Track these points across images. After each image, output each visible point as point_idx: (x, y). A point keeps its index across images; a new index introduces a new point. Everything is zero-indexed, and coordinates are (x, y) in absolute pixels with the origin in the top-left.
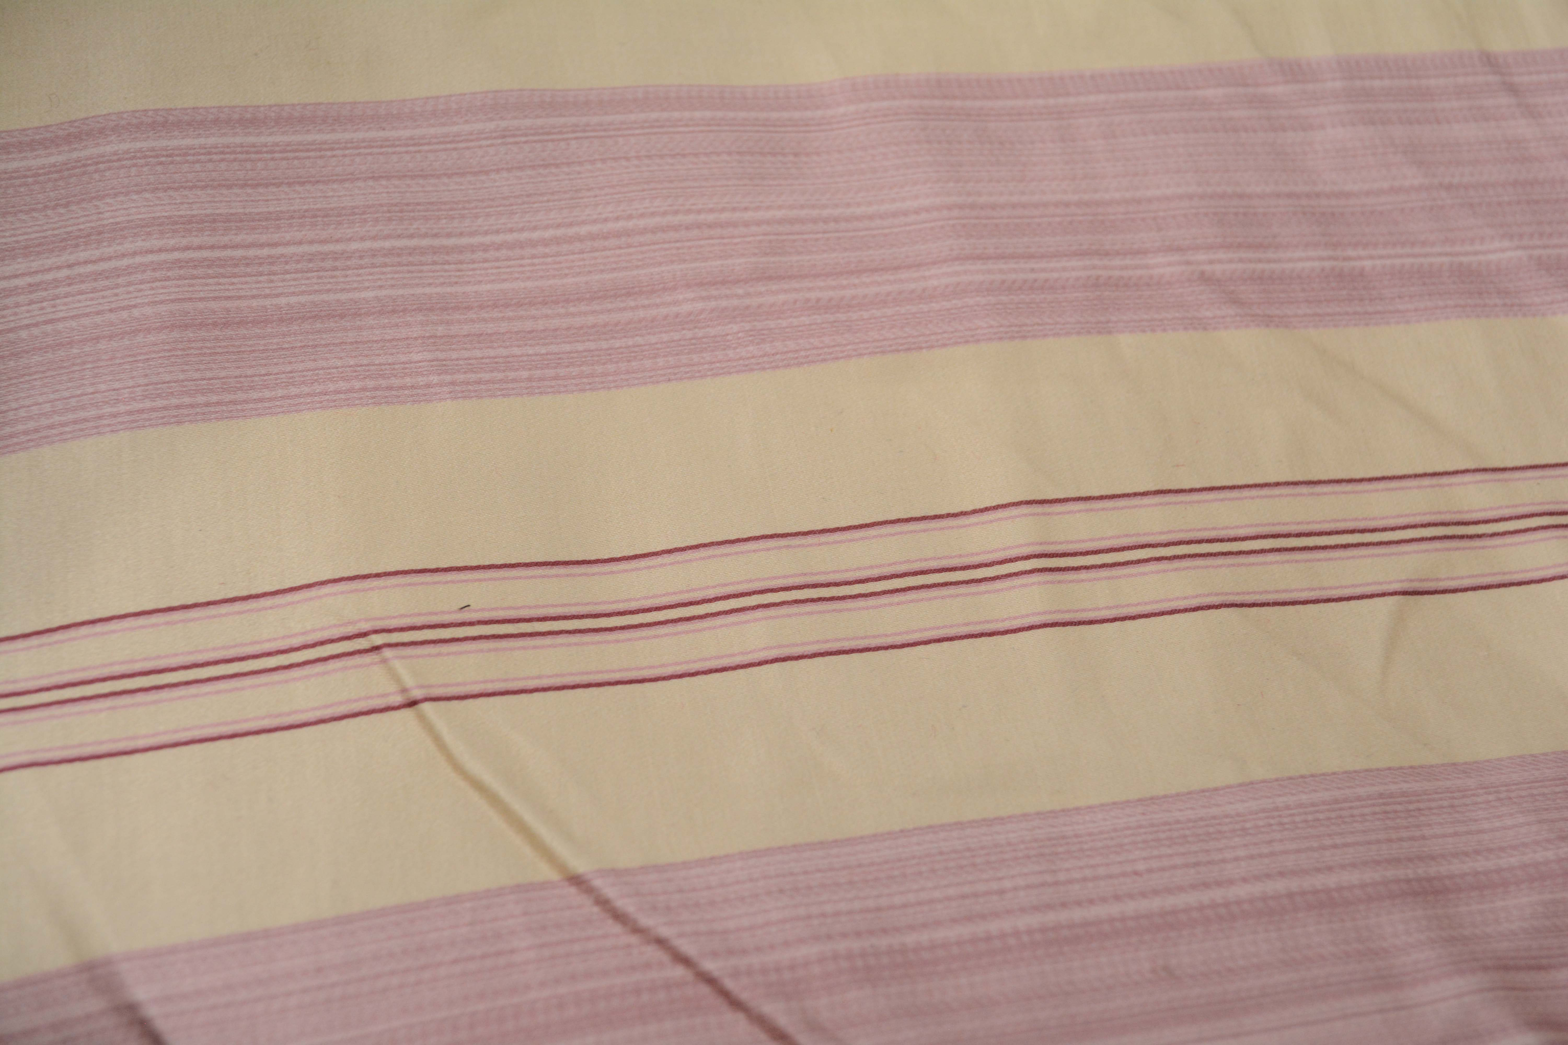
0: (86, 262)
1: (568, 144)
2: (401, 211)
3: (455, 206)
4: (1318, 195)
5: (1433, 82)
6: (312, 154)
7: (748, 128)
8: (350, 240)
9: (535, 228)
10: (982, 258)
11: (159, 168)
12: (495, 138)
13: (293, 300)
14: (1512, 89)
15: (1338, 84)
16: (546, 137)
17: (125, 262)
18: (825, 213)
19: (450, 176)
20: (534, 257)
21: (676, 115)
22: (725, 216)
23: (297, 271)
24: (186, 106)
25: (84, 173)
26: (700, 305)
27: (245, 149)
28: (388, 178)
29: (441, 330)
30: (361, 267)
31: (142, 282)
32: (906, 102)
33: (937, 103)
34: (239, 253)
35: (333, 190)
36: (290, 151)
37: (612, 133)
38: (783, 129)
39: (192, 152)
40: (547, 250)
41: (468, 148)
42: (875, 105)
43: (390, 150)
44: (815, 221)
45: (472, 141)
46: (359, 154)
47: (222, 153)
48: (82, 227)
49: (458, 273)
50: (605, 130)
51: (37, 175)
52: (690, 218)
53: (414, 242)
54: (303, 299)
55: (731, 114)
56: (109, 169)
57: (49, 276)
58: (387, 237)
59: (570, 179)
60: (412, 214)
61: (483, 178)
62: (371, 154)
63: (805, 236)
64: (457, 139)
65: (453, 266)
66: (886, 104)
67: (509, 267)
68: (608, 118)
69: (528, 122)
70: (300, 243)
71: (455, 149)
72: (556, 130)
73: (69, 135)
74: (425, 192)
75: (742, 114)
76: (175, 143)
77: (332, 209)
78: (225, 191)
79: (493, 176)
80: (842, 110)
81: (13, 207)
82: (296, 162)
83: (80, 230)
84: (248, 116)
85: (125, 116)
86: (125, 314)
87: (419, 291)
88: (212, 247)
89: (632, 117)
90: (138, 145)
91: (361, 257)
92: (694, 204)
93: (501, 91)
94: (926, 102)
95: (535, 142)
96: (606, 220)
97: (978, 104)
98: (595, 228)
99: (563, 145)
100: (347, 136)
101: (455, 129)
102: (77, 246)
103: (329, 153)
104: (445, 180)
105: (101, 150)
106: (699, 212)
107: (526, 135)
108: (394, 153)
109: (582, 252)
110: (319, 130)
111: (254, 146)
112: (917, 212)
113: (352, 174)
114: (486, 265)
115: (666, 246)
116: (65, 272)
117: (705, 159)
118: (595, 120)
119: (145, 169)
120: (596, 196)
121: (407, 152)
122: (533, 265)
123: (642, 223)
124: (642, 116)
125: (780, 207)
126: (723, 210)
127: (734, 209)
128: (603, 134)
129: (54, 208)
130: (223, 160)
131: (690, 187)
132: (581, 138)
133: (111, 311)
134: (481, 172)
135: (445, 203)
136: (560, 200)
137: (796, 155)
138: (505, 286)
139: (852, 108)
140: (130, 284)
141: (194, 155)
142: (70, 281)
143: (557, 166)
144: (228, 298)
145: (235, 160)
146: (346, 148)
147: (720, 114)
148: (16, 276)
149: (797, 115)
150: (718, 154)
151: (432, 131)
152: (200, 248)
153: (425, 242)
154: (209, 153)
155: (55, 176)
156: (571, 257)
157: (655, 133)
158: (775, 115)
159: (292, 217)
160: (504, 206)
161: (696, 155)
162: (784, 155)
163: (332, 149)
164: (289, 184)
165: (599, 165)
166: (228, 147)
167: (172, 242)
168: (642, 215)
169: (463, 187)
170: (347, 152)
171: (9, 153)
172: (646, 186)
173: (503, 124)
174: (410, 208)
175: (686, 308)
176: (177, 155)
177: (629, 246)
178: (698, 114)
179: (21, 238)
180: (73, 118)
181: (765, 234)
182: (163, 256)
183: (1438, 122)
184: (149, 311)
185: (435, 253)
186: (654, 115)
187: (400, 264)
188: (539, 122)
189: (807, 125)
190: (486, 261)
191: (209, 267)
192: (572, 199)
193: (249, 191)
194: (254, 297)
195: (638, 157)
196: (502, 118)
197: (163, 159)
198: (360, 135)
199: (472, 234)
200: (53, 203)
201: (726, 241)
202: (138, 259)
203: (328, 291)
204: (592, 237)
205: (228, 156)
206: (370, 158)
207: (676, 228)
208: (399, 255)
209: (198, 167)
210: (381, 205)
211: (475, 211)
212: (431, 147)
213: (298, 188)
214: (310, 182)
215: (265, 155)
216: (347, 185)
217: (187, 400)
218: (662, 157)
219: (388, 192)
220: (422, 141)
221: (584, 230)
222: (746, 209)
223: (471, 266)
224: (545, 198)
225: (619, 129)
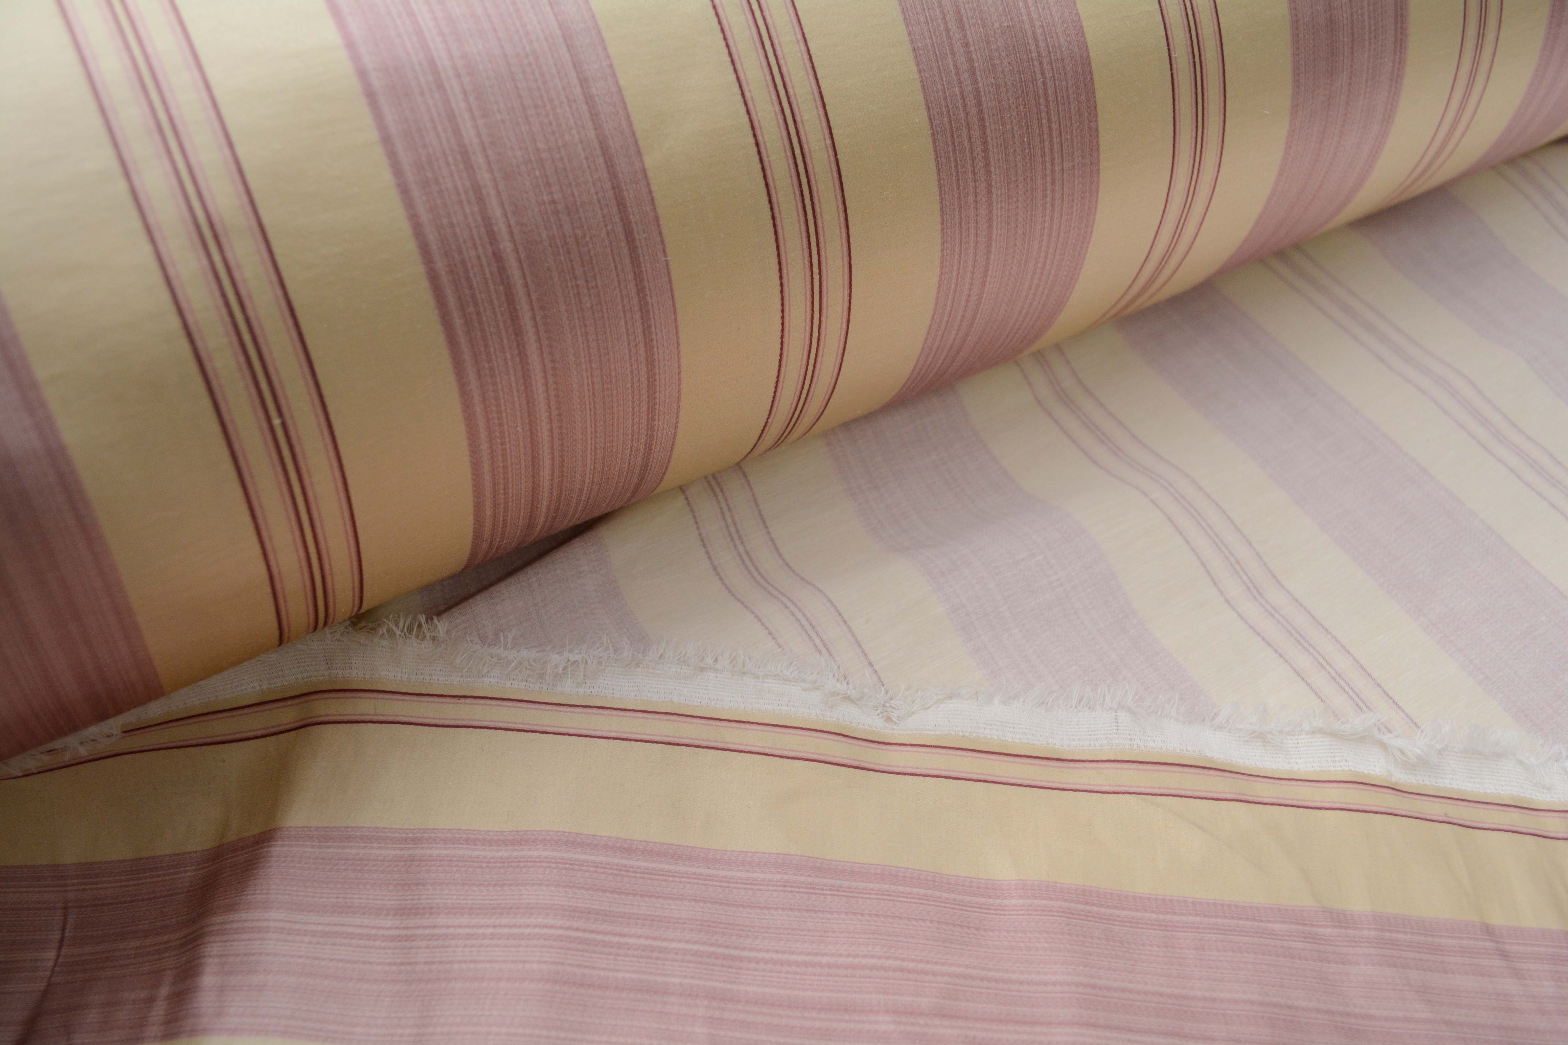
0: (505, 926)
1: (825, 898)
2: (709, 926)
3: (744, 928)
4: (1348, 1015)
5: (1443, 941)
6: (660, 877)
7: (947, 905)
8: (672, 940)
9: (793, 953)
10: (1095, 1026)
11: (564, 872)
12: (779, 886)
13: (627, 975)
14: (1505, 955)
15: (1373, 933)
16: (812, 891)
17: (528, 931)
18: (990, 974)
19: (744, 907)
20: (788, 972)
21: (901, 888)
22: (920, 966)
23: (634, 956)
24: (589, 833)
25: (517, 867)
26: (892, 1027)
27: (619, 867)
28: (705, 902)
29: (717, 1014)
30: (676, 960)
31: (535, 946)
32: (1059, 903)
33: (1081, 907)
34: (599, 937)
35: (669, 904)
36: (647, 874)
37: (856, 895)
38: (971, 909)
39: (586, 864)
40: (798, 970)
41: (760, 890)
42: (1036, 902)
43: (710, 883)
44: (982, 979)
45: (763, 885)
46: (689, 883)
47: (605, 868)
48: (508, 902)
49: (737, 976)
50: (851, 892)
51: (489, 862)
52: (898, 963)
53: (712, 949)
54: (634, 976)
55: (938, 894)
56: (533, 867)
57: (480, 931)
58: (696, 943)
59: (822, 923)
60: (715, 929)
61: (766, 912)
62: (697, 884)
63: (974, 989)
64: (755, 882)
65: (734, 970)
66: (1044, 902)
67: (771, 977)
68: (854, 884)
69: (802, 879)
70: (640, 937)
71: (752, 889)
72: (820, 887)
73: (514, 840)
74: (726, 915)
75: (945, 895)
76: (577, 856)
77: (665, 917)
78: (601, 894)
79: (772, 912)
80: (1013, 902)
81: (470, 880)
82: (649, 881)
83: (506, 904)
84: (626, 846)
85: (551, 833)
86: (520, 966)
87: (709, 983)
88: (584, 930)
89: (871, 886)
90: (554, 854)
91: (676, 954)
92: (901, 954)
93: (789, 855)
94: (1073, 905)
95: (805, 893)
96: (841, 955)
97: (1109, 911)
98: (832, 960)
99: (822, 898)
100: (685, 869)
101: (755, 875)
102: (502, 914)
103: (671, 879)
104: (741, 909)
105: (531, 853)
106: (904, 960)
107: (799, 887)
108: (712, 885)
109: (820, 975)
110: (668, 862)
111: (625, 866)
112: (1054, 984)
113: (682, 895)
114: (756, 973)
115: (878, 980)
116: (490, 930)
117: (915, 923)
118: (847, 884)
119: (555, 871)
120: (837, 937)
121: (720, 886)
122: (787, 978)
123: (864, 961)
124: (878, 886)
125: (959, 966)
126: (920, 961)
127: (928, 962)
128: (850, 894)
129: (495, 885)
130: (604, 873)
131: (900, 941)
132: (834, 895)
133: (512, 962)
134: (765, 908)
135: (738, 925)
136: (813, 936)
137: (977, 929)
138: (767, 990)
139: (1021, 902)
140: (527, 946)
141: (587, 866)
142: (493, 937)
143: (815, 912)
144: (586, 967)
145: (611, 874)
146: (682, 877)
147: (930, 892)
148: (460, 927)
149: (983, 900)
150: (924, 921)
151: (739, 874)
152: (577, 929)
153: (720, 950)
154: (597, 867)
155: (500, 865)
156: (813, 977)
157: (884, 900)
158: (967, 898)
159: (638, 919)
160: (776, 933)
161: (908, 919)
162: (969, 928)
163: (674, 876)
164: (642, 896)
165: (843, 916)
166: (609, 864)
167: (560, 923)
168: (865, 956)
169: (752, 916)
170: (683, 880)
171: (476, 845)
172: (872, 936)
173: (786, 877)
174: (715, 925)
175: (883, 1027)
176: (576, 865)
177: (853, 976)
178: (915, 890)
179: (469, 902)
180: (519, 829)
181: (946, 983)
182: (552, 931)
183: (1445, 972)
184: (535, 966)
185: (724, 959)
186: (886, 887)
187: (701, 963)
188: (810, 880)
189: (988, 909)
190: (756, 970)
191: (580, 943)
192: (821, 936)
193: (616, 896)
194: (603, 969)
195: (870, 915)
196: (786, 873)
197: (567, 866)
198: (693, 870)
199: (751, 950)
200: (494, 883)
201: (918, 984)
202: (537, 930)
203: (650, 973)
204: (829, 966)
205: (607, 870)
206: (696, 886)
207: (885, 969)
208: (701, 956)
209: (587, 874)
210: (697, 920)
211: (756, 934)
212: (736, 885)
213: (647, 899)
214: (655, 896)
215: (631, 874)
216: (678, 902)
217: (545, 1033)
218: (886, 916)
219: (703, 912)
220: (731, 880)
221: (825, 960)
222: (936, 963)
223: (746, 972)
224: (804, 933)
225: (861, 893)
